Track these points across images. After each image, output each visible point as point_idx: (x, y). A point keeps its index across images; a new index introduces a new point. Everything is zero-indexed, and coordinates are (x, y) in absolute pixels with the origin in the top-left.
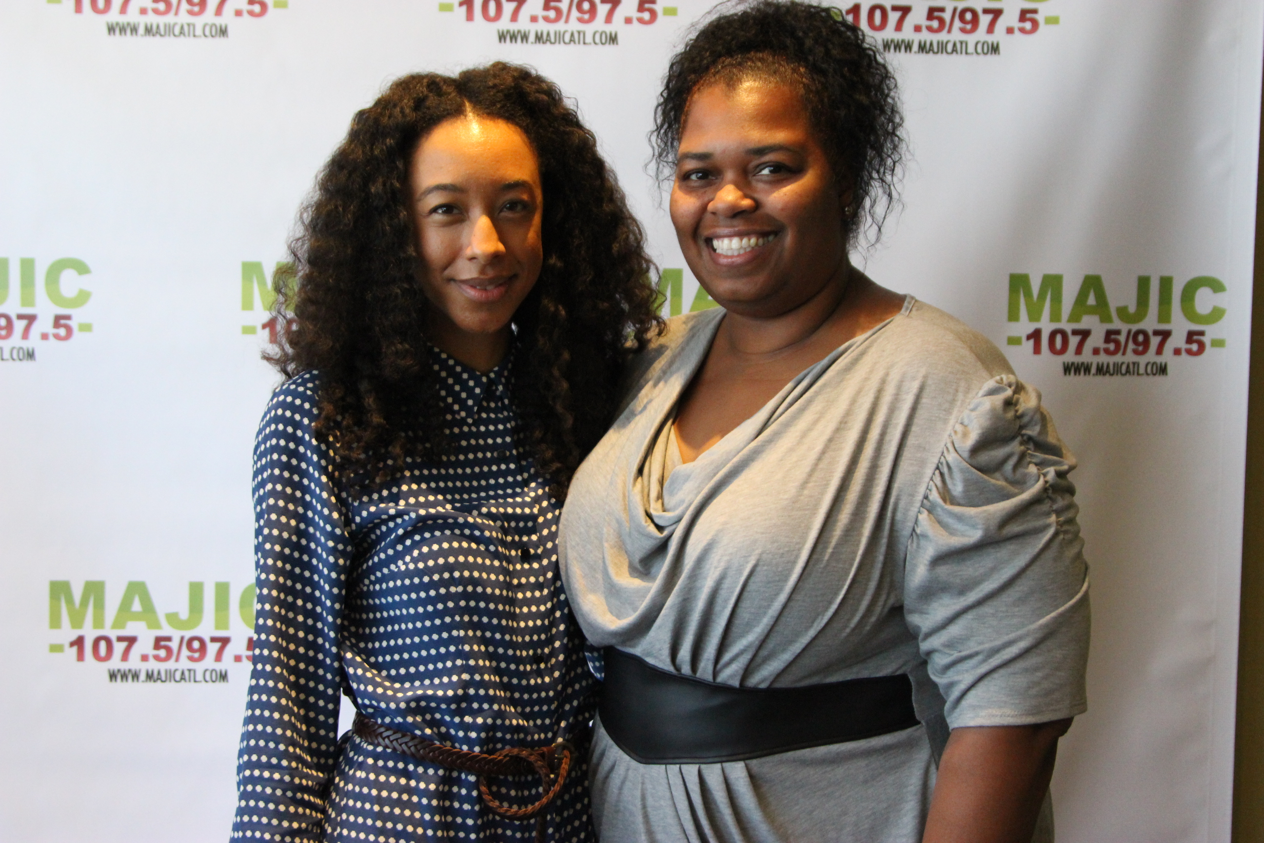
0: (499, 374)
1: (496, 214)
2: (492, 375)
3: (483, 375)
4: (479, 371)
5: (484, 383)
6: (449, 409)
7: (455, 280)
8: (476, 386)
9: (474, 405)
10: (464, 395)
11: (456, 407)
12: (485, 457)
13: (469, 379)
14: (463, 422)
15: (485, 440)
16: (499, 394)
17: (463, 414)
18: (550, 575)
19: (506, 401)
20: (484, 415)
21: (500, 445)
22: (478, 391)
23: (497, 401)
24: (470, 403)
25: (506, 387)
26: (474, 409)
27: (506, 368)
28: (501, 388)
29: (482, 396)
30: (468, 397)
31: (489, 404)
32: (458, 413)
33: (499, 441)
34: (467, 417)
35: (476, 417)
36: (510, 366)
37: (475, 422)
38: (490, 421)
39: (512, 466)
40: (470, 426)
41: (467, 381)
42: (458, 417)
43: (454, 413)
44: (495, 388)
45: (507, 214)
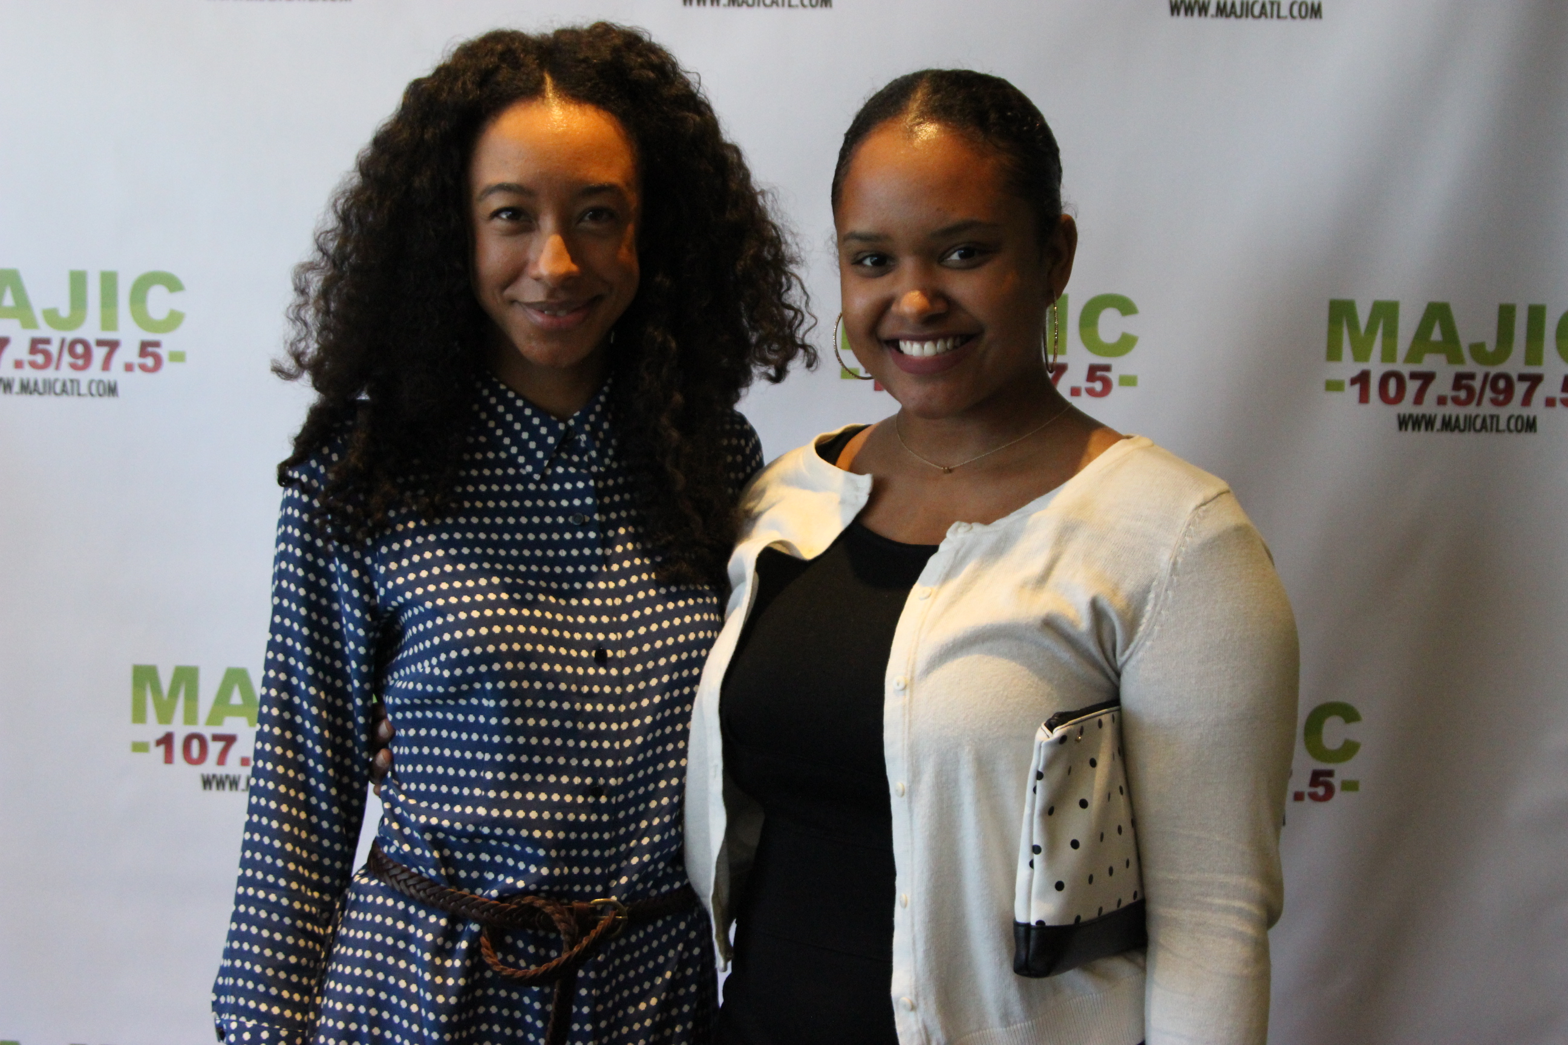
0: (581, 421)
1: (573, 225)
3: (560, 420)
4: (554, 415)
5: (561, 431)
6: (512, 461)
7: (521, 303)
8: (549, 434)
9: (544, 458)
10: (532, 445)
11: (521, 460)
12: (555, 522)
13: (542, 424)
14: (529, 478)
15: (558, 502)
16: (582, 445)
17: (529, 468)
18: (630, 688)
19: (594, 454)
20: (560, 470)
21: (577, 508)
22: (551, 440)
23: (582, 453)
24: (540, 455)
25: (592, 435)
26: (543, 463)
27: (593, 411)
28: (583, 437)
29: (555, 448)
30: (538, 448)
31: (570, 456)
32: (523, 466)
33: (577, 502)
34: (534, 472)
35: (549, 472)
36: (598, 408)
37: (545, 479)
38: (566, 477)
39: (592, 535)
40: (537, 483)
41: (538, 427)
42: (523, 472)
43: (518, 466)
44: (577, 438)
45: (588, 224)
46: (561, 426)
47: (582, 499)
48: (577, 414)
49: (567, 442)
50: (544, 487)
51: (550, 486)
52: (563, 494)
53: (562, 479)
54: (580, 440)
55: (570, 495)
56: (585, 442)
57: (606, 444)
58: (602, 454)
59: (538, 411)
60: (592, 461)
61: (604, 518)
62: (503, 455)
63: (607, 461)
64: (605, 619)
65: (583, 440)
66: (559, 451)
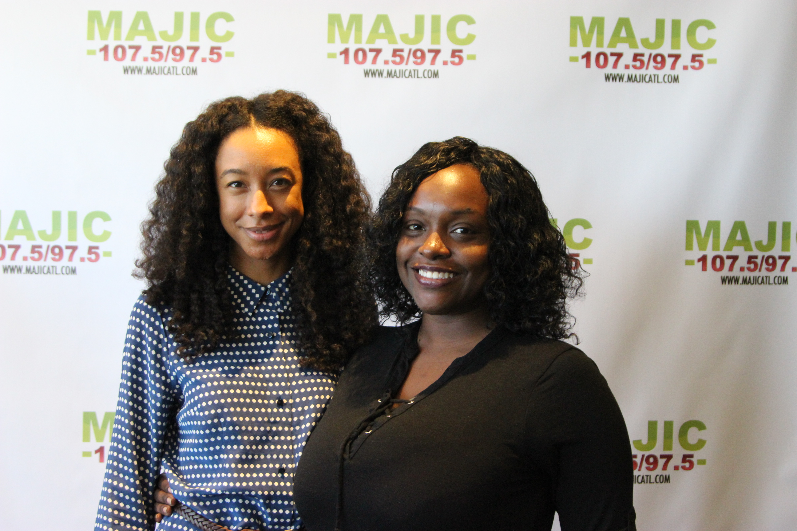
0: (274, 286)
1: (268, 187)
2: (269, 286)
3: (262, 285)
4: (260, 283)
5: (263, 291)
6: (238, 306)
7: (243, 228)
8: (256, 293)
9: (254, 304)
10: (248, 298)
11: (243, 305)
12: (259, 337)
13: (253, 288)
14: (246, 315)
15: (260, 326)
16: (274, 298)
17: (246, 310)
18: (295, 419)
19: (279, 303)
20: (262, 310)
21: (270, 329)
22: (257, 296)
23: (274, 301)
24: (252, 303)
25: (279, 294)
26: (253, 307)
27: (281, 282)
28: (274, 294)
29: (260, 299)
30: (251, 300)
31: (267, 303)
32: (243, 309)
33: (270, 326)
34: (249, 311)
35: (257, 311)
36: (284, 281)
37: (254, 315)
38: (265, 314)
39: (277, 343)
40: (250, 317)
41: (251, 290)
42: (243, 312)
43: (241, 309)
45: (275, 187)
46: (263, 289)
47: (273, 325)
48: (273, 282)
49: (265, 297)
50: (254, 319)
51: (257, 318)
52: (263, 322)
53: (262, 315)
54: (272, 295)
55: (266, 323)
56: (275, 297)
57: (286, 298)
58: (283, 304)
59: (251, 281)
60: (278, 307)
61: (284, 334)
62: (234, 303)
63: (285, 307)
64: (283, 384)
65: (274, 296)
66: (262, 301)
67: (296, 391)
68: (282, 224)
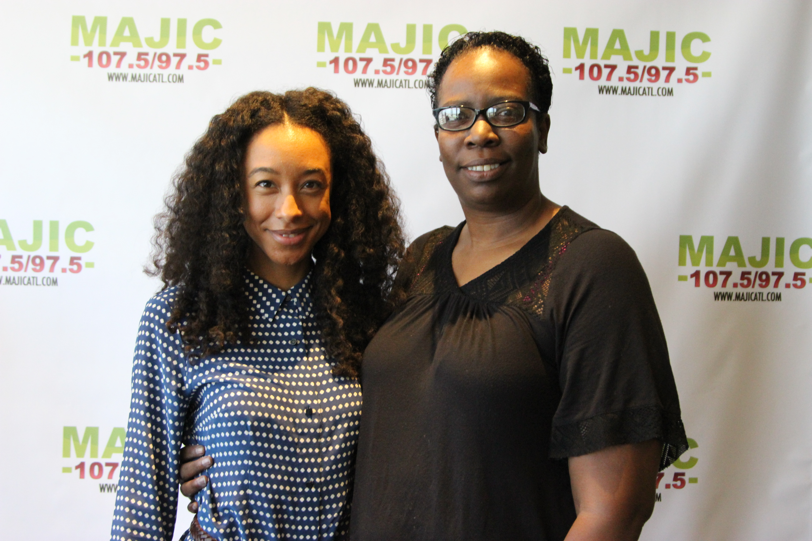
0: (295, 291)
2: (289, 292)
3: (282, 291)
4: (280, 288)
5: (283, 296)
6: (257, 312)
7: (269, 230)
8: (277, 297)
9: (275, 310)
10: (268, 303)
11: (262, 311)
12: (281, 344)
13: (273, 292)
14: (267, 321)
15: (283, 333)
16: (295, 304)
17: (267, 315)
18: (327, 429)
19: (300, 309)
20: (283, 317)
21: (293, 336)
22: (278, 301)
23: (295, 308)
25: (300, 299)
26: (274, 313)
27: (301, 287)
28: (295, 300)
29: (280, 305)
30: (271, 305)
31: (288, 310)
32: (263, 314)
33: (293, 333)
34: (269, 317)
35: (277, 318)
36: (303, 286)
37: (275, 321)
38: (287, 320)
39: (301, 350)
40: (272, 323)
41: (271, 294)
42: (264, 317)
43: (261, 315)
44: (292, 300)
45: (306, 190)
46: (284, 294)
47: (296, 332)
48: (293, 288)
49: (286, 303)
50: (275, 326)
51: (278, 325)
52: (285, 329)
53: (284, 322)
54: (293, 301)
55: (289, 330)
57: (307, 304)
58: (304, 310)
59: (271, 286)
60: (299, 314)
61: (307, 342)
62: (253, 309)
63: (307, 313)
64: (311, 393)
65: (295, 301)
66: (282, 307)
67: (325, 400)
68: (310, 227)
